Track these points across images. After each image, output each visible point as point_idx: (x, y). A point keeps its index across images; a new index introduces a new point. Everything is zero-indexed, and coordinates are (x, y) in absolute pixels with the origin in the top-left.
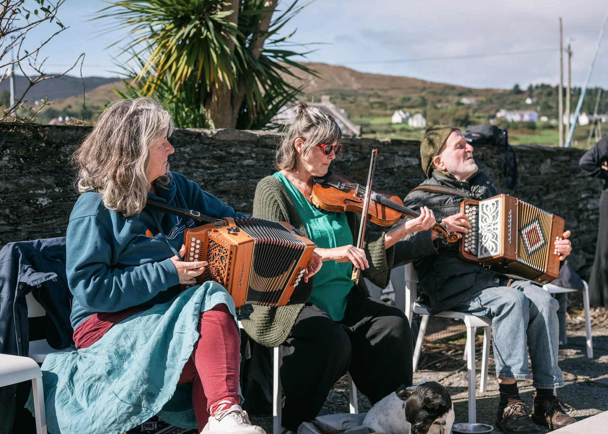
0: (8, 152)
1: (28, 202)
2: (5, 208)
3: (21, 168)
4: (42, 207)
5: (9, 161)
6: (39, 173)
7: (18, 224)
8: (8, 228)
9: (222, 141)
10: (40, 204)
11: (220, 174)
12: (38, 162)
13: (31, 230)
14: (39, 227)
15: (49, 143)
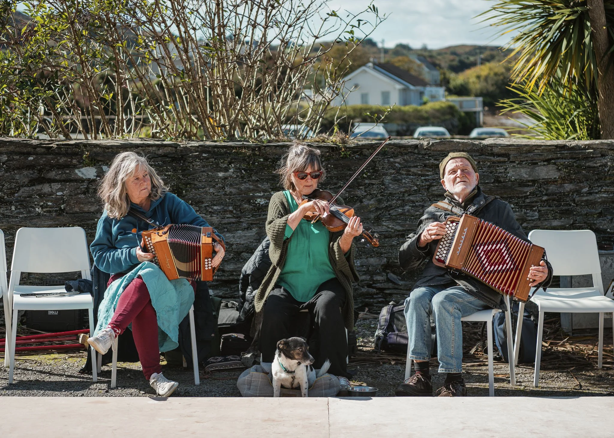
0: (233, 166)
1: (249, 202)
2: (229, 206)
3: (242, 177)
4: (259, 206)
5: (233, 173)
6: (257, 181)
7: (240, 217)
8: (233, 220)
9: (439, 151)
10: (259, 203)
11: (434, 180)
12: (256, 173)
13: (251, 222)
14: (257, 220)
15: (266, 159)
